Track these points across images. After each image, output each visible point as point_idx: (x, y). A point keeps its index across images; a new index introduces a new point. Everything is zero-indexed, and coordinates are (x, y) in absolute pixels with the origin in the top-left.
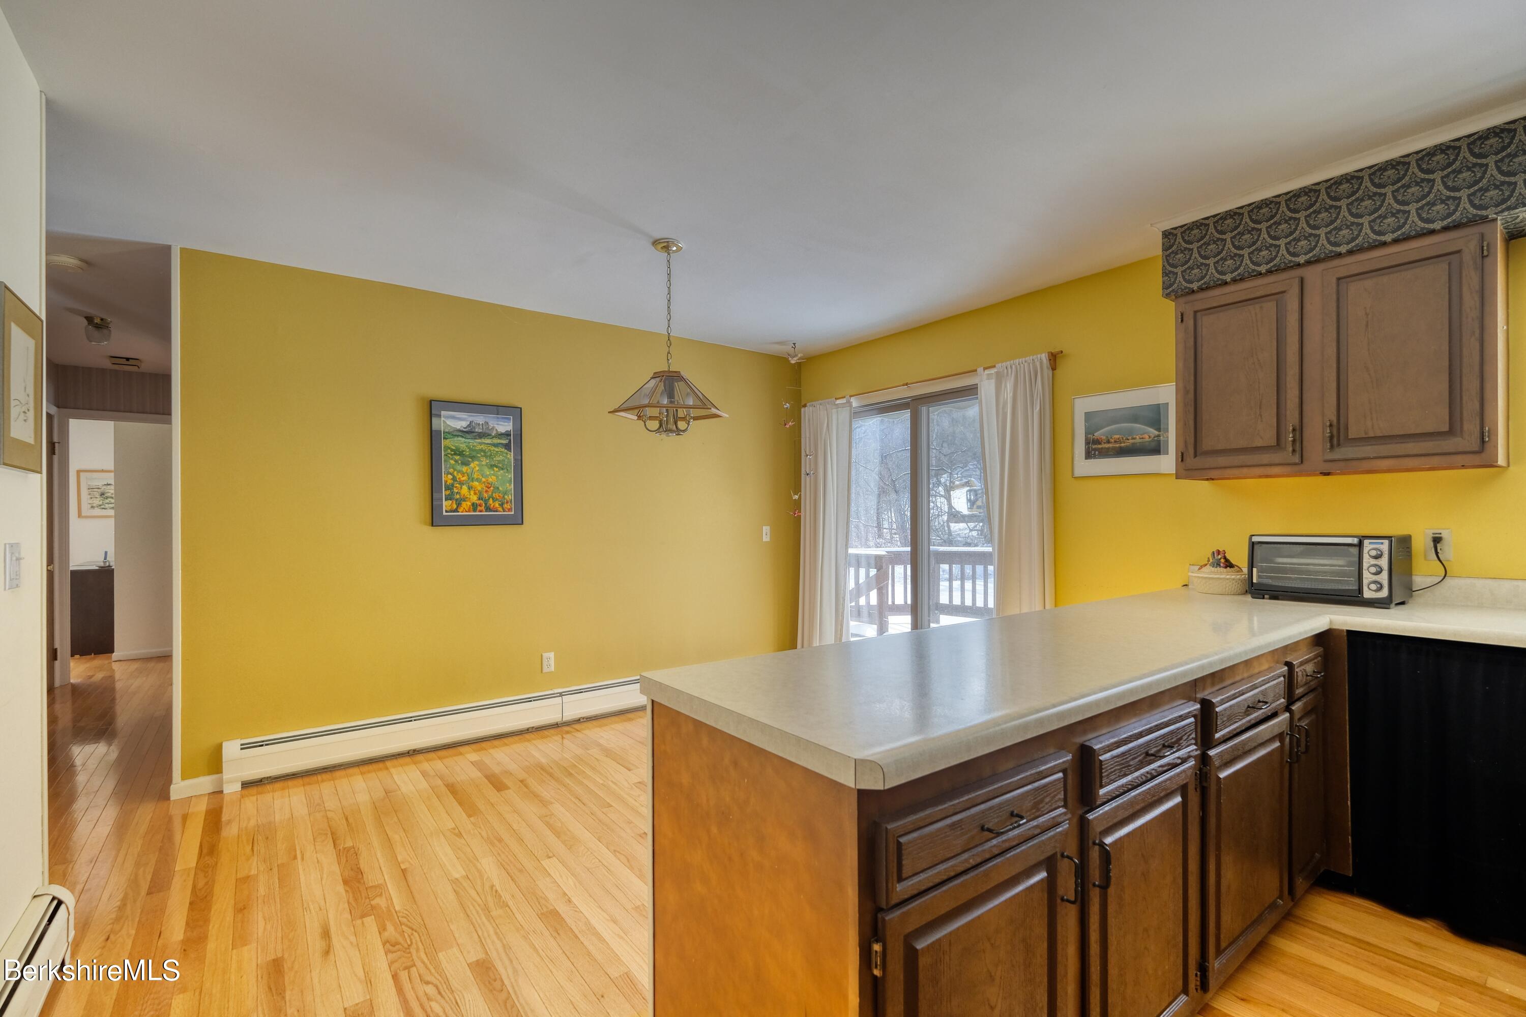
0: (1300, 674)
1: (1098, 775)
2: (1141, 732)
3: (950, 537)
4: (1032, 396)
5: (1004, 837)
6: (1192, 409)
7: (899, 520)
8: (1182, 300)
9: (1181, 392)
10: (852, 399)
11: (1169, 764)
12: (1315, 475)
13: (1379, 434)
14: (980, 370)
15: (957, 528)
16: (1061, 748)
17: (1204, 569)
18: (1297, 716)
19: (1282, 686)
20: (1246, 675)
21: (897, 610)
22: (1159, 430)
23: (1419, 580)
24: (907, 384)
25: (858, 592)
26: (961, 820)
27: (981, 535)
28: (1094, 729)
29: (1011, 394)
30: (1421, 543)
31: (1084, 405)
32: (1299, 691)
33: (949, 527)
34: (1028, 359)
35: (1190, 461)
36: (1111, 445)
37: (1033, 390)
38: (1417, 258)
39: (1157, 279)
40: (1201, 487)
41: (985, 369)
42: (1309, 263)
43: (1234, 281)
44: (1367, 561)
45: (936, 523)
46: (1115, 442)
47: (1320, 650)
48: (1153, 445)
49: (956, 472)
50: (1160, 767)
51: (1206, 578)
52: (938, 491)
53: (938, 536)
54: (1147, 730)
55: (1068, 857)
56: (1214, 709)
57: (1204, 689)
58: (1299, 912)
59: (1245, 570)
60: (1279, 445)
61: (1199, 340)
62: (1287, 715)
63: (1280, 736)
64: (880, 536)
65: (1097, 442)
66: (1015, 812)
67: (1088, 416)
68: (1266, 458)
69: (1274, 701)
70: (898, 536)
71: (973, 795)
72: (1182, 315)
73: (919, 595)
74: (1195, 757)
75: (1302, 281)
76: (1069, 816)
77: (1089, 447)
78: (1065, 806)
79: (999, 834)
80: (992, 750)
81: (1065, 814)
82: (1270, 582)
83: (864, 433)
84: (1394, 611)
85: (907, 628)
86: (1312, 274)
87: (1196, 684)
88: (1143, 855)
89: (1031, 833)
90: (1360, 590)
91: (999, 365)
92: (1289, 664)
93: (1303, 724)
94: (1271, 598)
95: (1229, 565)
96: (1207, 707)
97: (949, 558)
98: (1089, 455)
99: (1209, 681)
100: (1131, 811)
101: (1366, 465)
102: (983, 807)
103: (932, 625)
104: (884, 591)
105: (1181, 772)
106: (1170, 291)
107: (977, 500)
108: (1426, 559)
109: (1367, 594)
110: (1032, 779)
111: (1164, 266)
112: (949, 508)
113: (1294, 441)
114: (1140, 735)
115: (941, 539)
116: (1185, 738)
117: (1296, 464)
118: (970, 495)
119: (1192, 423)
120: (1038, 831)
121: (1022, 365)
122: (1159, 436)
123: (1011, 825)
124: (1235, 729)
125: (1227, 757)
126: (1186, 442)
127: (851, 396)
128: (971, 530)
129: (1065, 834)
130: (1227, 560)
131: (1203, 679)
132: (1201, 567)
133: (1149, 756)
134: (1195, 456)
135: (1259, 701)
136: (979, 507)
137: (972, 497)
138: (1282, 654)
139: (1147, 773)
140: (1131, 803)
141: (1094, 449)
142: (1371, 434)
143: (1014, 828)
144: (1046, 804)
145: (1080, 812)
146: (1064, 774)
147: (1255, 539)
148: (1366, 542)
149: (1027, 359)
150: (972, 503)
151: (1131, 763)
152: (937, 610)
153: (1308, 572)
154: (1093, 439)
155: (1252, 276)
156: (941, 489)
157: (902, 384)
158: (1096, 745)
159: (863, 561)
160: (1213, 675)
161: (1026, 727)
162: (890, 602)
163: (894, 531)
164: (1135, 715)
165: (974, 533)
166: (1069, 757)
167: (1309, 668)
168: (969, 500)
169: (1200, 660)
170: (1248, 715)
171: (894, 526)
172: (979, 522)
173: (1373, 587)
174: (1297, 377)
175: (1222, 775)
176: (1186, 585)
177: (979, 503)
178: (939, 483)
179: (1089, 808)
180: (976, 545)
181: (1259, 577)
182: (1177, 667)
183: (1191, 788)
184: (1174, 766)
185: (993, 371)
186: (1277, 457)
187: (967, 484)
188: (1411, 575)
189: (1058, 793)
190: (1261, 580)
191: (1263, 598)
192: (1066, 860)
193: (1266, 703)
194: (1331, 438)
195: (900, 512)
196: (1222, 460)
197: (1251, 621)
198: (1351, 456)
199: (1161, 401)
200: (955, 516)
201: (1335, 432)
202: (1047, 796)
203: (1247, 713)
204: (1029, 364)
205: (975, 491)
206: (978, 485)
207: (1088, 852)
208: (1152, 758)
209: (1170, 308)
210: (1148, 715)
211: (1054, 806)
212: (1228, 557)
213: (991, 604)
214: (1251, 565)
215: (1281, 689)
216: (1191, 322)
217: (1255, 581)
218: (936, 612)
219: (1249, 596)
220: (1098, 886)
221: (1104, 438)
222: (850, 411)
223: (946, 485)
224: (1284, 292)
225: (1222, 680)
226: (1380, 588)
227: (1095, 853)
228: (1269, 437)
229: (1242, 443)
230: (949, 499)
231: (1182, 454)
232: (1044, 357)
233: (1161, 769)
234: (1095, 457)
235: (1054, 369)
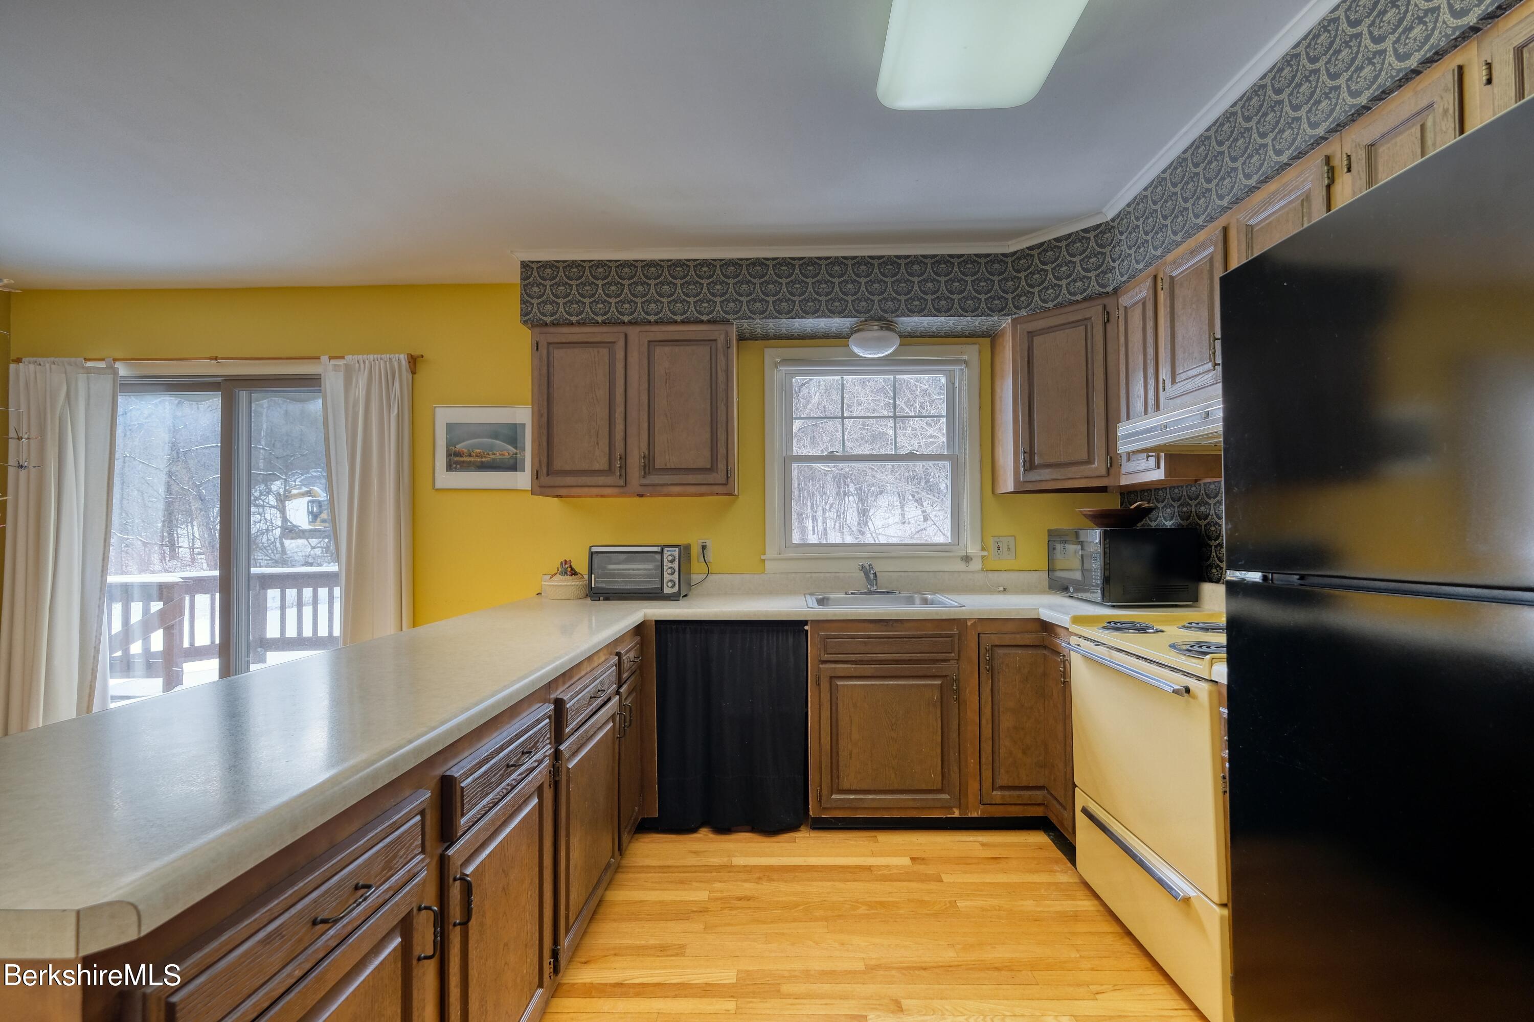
0: (626, 661)
1: (459, 805)
2: (502, 745)
3: (284, 557)
4: (389, 398)
5: (345, 921)
6: (545, 432)
7: (206, 536)
8: (537, 330)
9: (537, 415)
10: (118, 365)
11: (527, 770)
12: (634, 496)
13: (673, 467)
14: (324, 358)
15: (293, 545)
16: (419, 787)
17: (554, 578)
18: (624, 697)
19: (614, 674)
20: (589, 669)
21: (196, 653)
22: (516, 448)
23: (696, 578)
24: (216, 358)
25: (126, 636)
26: (282, 924)
27: (326, 553)
28: (455, 755)
29: (364, 392)
30: (695, 551)
31: (445, 415)
32: (625, 676)
33: (282, 544)
34: (386, 357)
35: (544, 480)
36: (472, 459)
37: (390, 390)
38: (694, 338)
39: (515, 307)
40: (550, 504)
41: (330, 358)
42: (631, 323)
43: (578, 323)
44: (666, 565)
45: (264, 540)
46: (477, 456)
47: (638, 638)
48: (512, 461)
49: (293, 479)
50: (518, 775)
51: (556, 586)
52: (267, 501)
53: (267, 556)
54: (507, 742)
55: (426, 908)
56: (565, 706)
57: (557, 689)
58: (624, 862)
59: (586, 577)
60: (610, 471)
61: (551, 370)
62: (618, 697)
63: (613, 717)
64: (174, 555)
65: (458, 454)
66: (361, 883)
67: (450, 427)
68: (601, 480)
69: (609, 688)
70: (203, 556)
71: (301, 884)
72: (537, 344)
73: (234, 631)
74: (549, 756)
75: (626, 336)
76: (427, 861)
77: (450, 460)
78: (423, 851)
79: (336, 921)
80: (329, 818)
81: (422, 860)
82: (604, 585)
83: (146, 418)
84: (682, 602)
85: (215, 676)
86: (633, 332)
87: (550, 686)
88: (503, 870)
89: (381, 901)
90: (662, 588)
91: (348, 357)
92: (619, 654)
93: (628, 703)
94: (604, 600)
95: (574, 573)
96: (559, 704)
97: (281, 581)
98: (450, 467)
99: (560, 681)
100: (492, 829)
101: (666, 490)
102: (314, 895)
103: (253, 667)
104: (176, 631)
105: (537, 775)
106: (527, 318)
107: (321, 513)
108: (698, 562)
109: (667, 591)
110: (383, 835)
111: (522, 294)
112: (282, 521)
113: (620, 467)
114: (502, 748)
115: (272, 559)
116: (541, 740)
117: (622, 487)
118: (312, 507)
119: (545, 444)
120: (391, 893)
121: (377, 362)
122: (516, 454)
123: (354, 903)
124: (581, 720)
125: (575, 747)
126: (540, 462)
127: (115, 360)
128: (313, 548)
129: (424, 882)
130: (572, 569)
131: (556, 680)
132: (553, 576)
133: (510, 767)
134: (548, 475)
135: (599, 691)
136: (324, 521)
137: (315, 509)
138: (612, 647)
139: (508, 785)
140: (493, 821)
141: (456, 461)
142: (669, 467)
143: (358, 905)
144: (401, 857)
145: (439, 851)
146: (421, 817)
147: (594, 549)
148: (666, 550)
149: (383, 356)
150: (314, 516)
151: (493, 780)
152: (261, 647)
153: (629, 576)
154: (455, 452)
155: (592, 323)
156: (272, 500)
157: (208, 356)
158: (457, 772)
159: (136, 593)
160: (564, 674)
161: (374, 776)
162: (186, 644)
163: (196, 551)
164: (497, 729)
165: (318, 551)
166: (428, 794)
167: (632, 655)
168: (311, 513)
169: (554, 662)
170: (591, 705)
171: (198, 544)
172: (324, 538)
173: (670, 584)
174: (622, 415)
175: (570, 766)
176: (540, 594)
177: (324, 516)
178: (269, 492)
179: (448, 843)
180: (320, 565)
181: (596, 582)
182: (535, 673)
183: (546, 786)
184: (532, 770)
185: (341, 362)
186: (609, 480)
187: (308, 493)
188: (690, 574)
189: (416, 839)
190: (600, 585)
191: (599, 600)
192: (424, 912)
193: (604, 691)
194: (645, 467)
195: (207, 526)
196: (569, 480)
197: (590, 621)
198: (656, 482)
199: (518, 421)
200: (290, 531)
201: (647, 463)
202: (401, 849)
203: (589, 704)
204: (385, 362)
205: (319, 502)
206: (322, 496)
207: (449, 890)
208: (512, 768)
209: (525, 336)
210: (509, 726)
211: (409, 857)
212: (573, 566)
213: (337, 632)
214: (591, 572)
215: (614, 678)
216: (545, 352)
217: (593, 586)
218: (259, 650)
219: (589, 599)
220: (460, 924)
221: (466, 451)
222: (114, 381)
223: (279, 494)
224: (614, 342)
225: (571, 678)
226: (673, 586)
227: (455, 891)
228: (601, 463)
229: (584, 466)
230: (283, 511)
231: (537, 471)
232: (403, 358)
233: (520, 777)
234: (456, 470)
235: (414, 372)
